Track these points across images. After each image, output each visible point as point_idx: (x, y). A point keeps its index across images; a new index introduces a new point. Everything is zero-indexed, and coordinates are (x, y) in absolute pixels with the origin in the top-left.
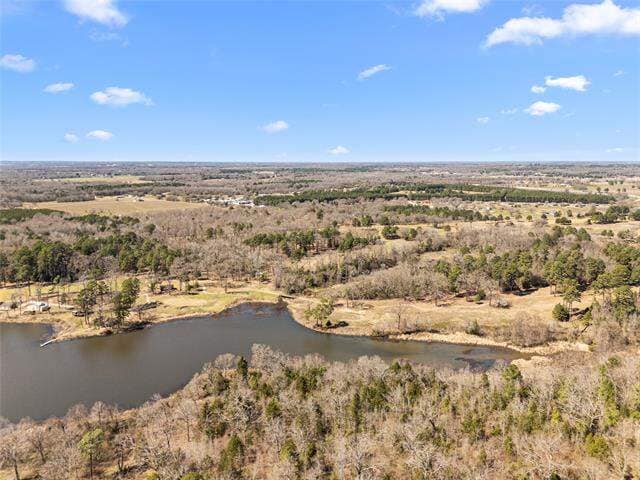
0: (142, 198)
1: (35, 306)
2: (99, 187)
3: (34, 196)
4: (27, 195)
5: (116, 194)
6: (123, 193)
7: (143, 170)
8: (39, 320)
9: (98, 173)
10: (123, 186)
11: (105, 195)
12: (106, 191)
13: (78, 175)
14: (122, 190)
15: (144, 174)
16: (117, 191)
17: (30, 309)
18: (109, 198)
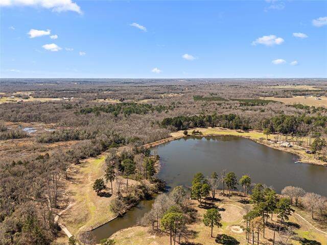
0: (319, 98)
1: (286, 144)
2: (293, 91)
3: (264, 94)
4: (260, 93)
5: (303, 95)
6: (307, 95)
7: (313, 82)
8: (289, 150)
9: (288, 84)
10: (307, 91)
11: (297, 95)
12: (298, 93)
13: (278, 85)
14: (307, 93)
15: (313, 85)
16: (304, 93)
17: (284, 144)
18: (299, 97)
